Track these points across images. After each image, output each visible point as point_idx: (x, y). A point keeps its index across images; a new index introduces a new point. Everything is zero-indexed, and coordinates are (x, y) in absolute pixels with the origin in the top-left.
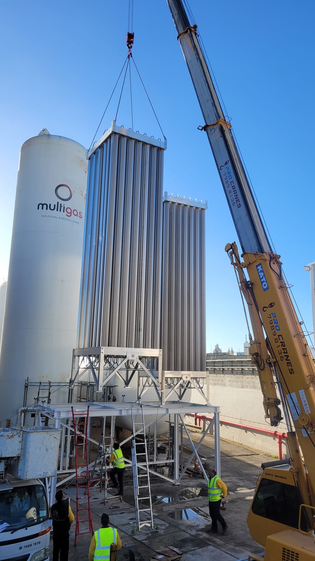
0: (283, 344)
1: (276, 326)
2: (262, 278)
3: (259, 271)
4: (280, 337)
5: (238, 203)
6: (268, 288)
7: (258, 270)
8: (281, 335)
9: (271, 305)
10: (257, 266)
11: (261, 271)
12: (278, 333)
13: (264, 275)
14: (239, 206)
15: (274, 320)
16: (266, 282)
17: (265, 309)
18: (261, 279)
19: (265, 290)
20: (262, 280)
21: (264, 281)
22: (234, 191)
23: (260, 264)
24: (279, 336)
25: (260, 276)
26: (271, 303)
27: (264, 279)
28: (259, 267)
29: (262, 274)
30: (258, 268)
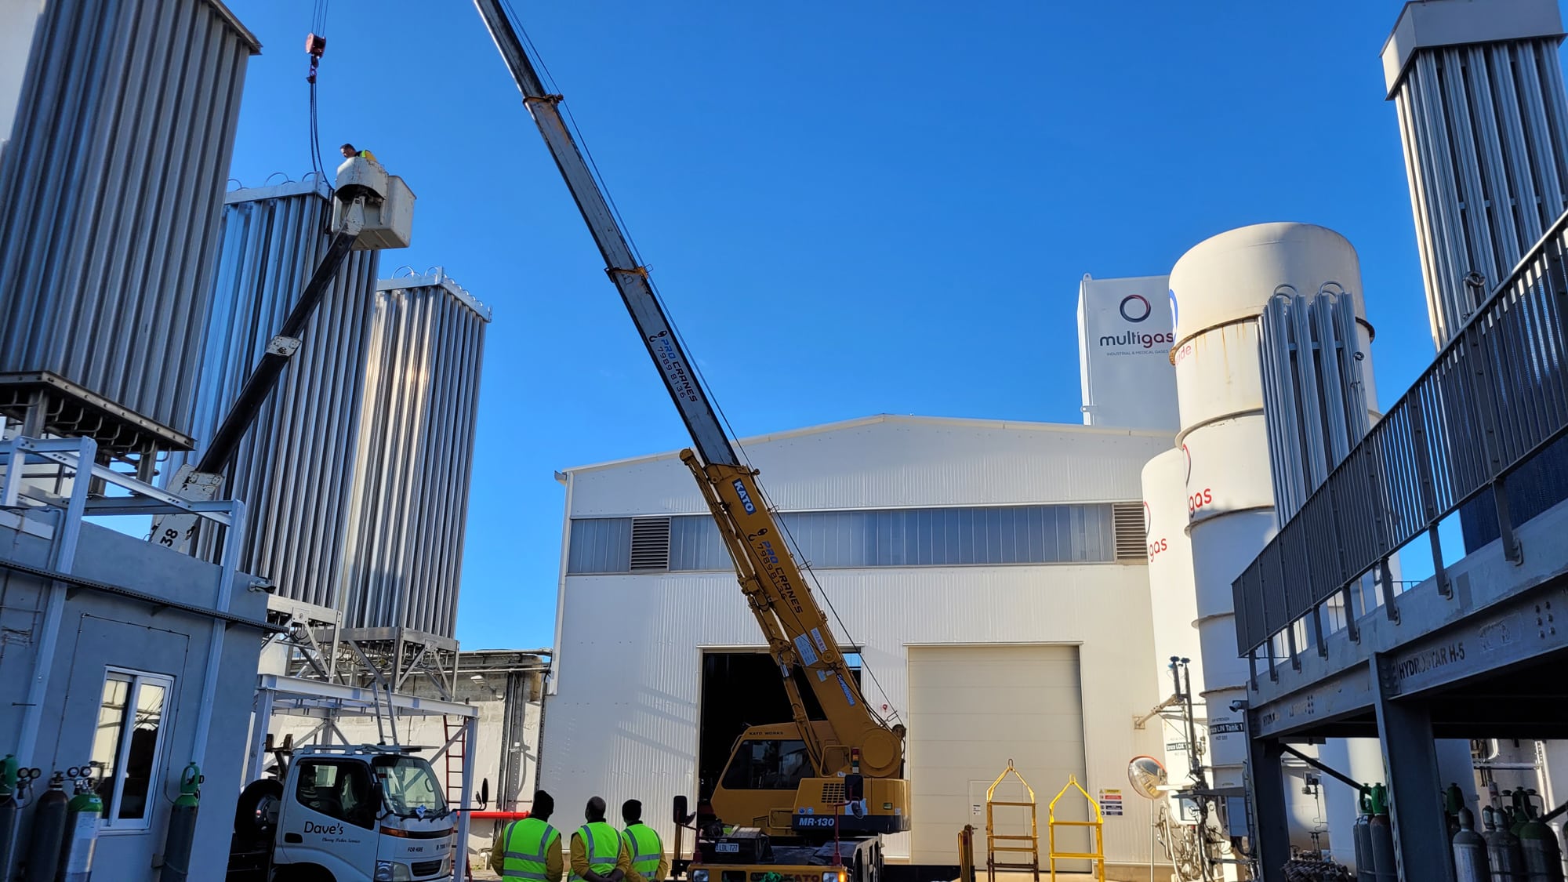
0: (784, 578)
1: (771, 558)
2: (745, 498)
3: (738, 489)
4: (779, 571)
5: (691, 395)
6: (754, 511)
7: (736, 487)
8: (781, 568)
9: (762, 532)
10: (734, 483)
11: (741, 489)
12: (775, 566)
13: (747, 494)
14: (694, 399)
15: (767, 550)
16: (751, 502)
17: (752, 538)
18: (742, 500)
19: (750, 513)
20: (744, 501)
21: (747, 502)
22: (682, 377)
23: (739, 480)
24: (777, 569)
25: (740, 496)
26: (762, 530)
27: (747, 499)
28: (738, 484)
29: (743, 494)
30: (736, 485)
